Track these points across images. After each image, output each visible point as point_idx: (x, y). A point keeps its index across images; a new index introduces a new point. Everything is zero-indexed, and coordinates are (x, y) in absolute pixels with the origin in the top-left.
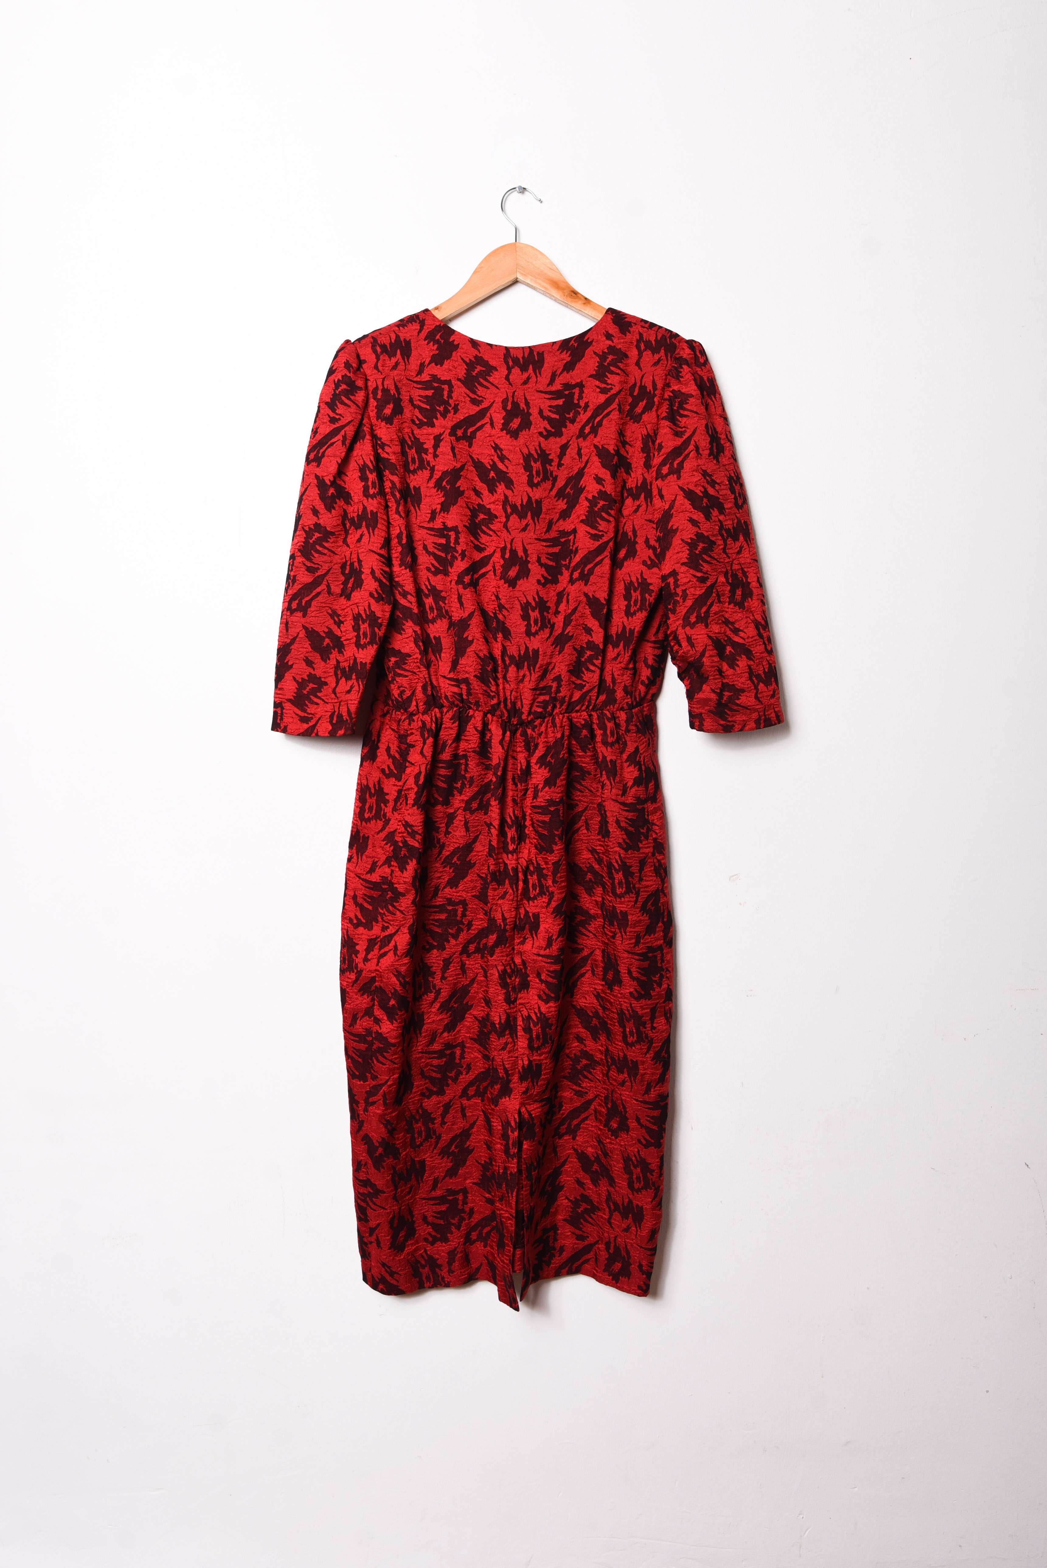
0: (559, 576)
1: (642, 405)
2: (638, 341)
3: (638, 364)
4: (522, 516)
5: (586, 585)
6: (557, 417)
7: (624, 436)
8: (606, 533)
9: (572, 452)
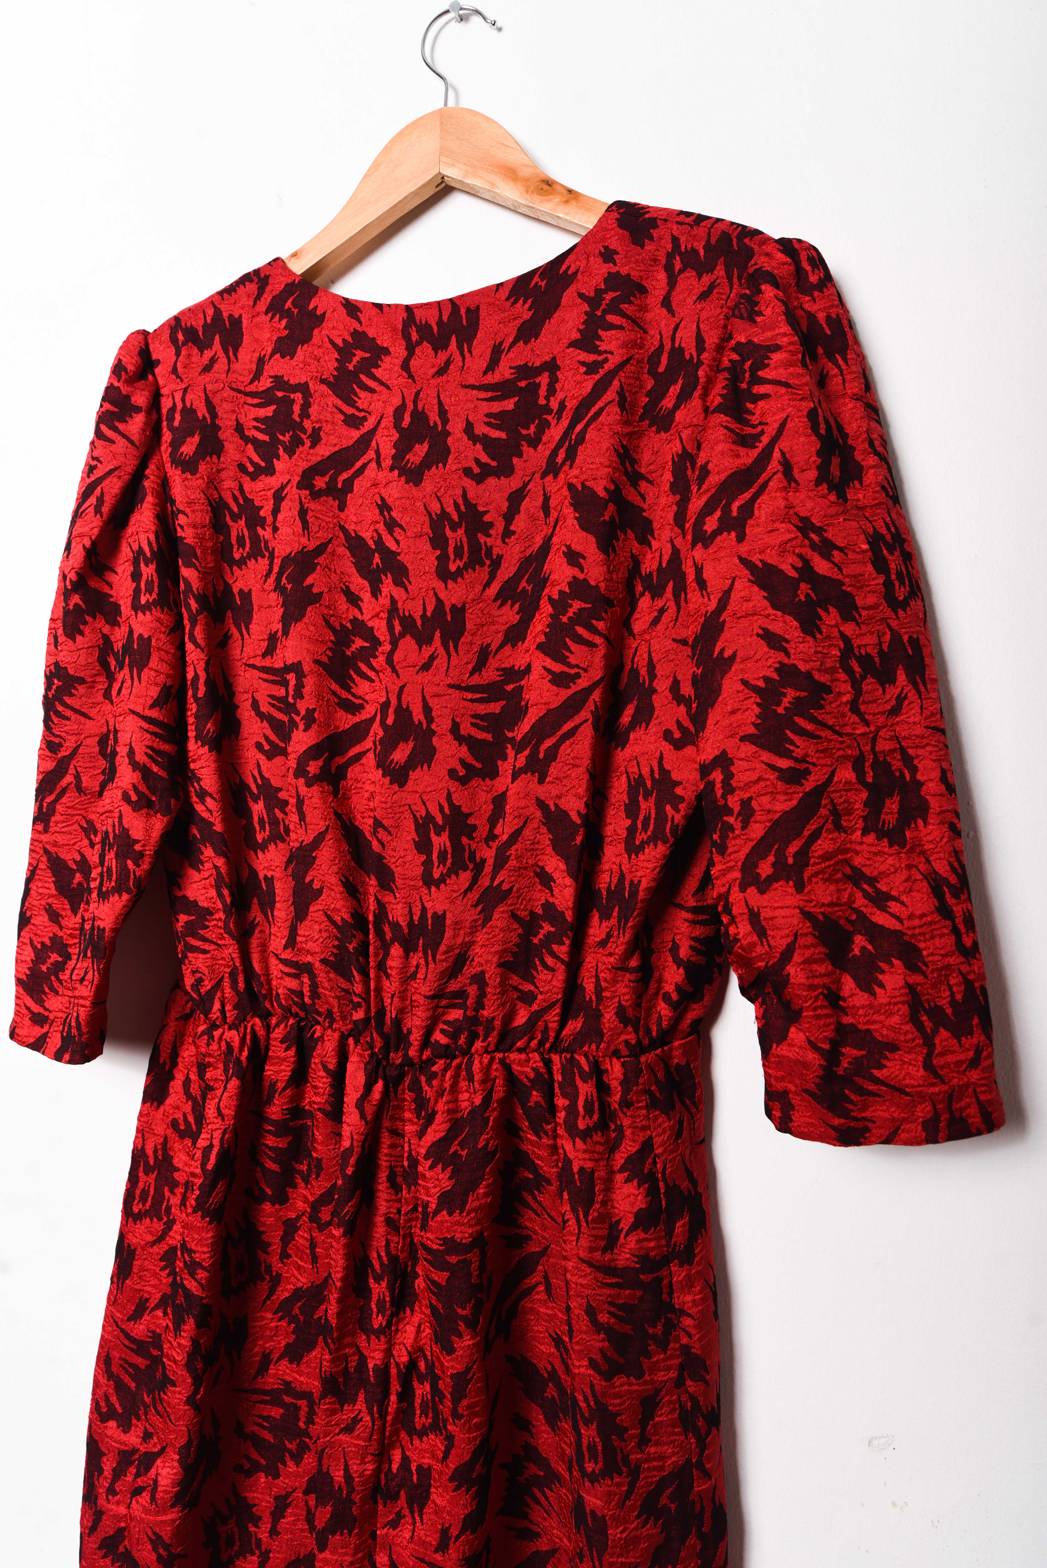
0: (500, 763)
1: (675, 390)
2: (670, 256)
3: (666, 303)
4: (422, 640)
5: (541, 781)
6: (503, 435)
7: (634, 462)
8: (586, 670)
9: (531, 504)
